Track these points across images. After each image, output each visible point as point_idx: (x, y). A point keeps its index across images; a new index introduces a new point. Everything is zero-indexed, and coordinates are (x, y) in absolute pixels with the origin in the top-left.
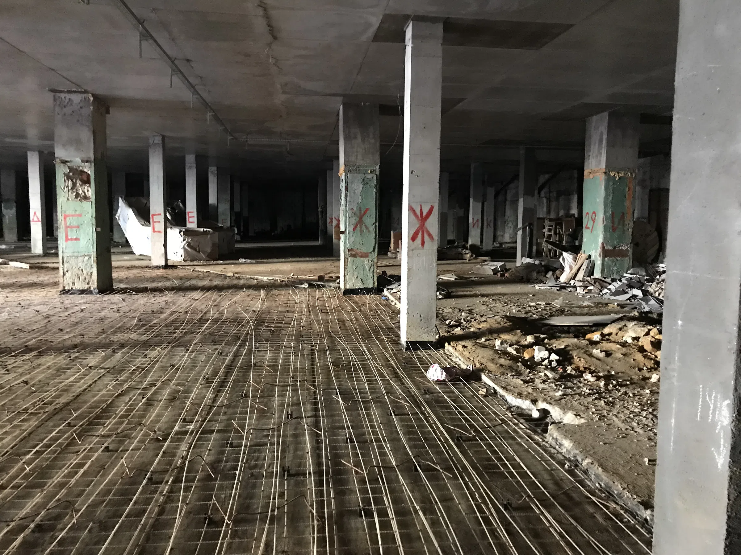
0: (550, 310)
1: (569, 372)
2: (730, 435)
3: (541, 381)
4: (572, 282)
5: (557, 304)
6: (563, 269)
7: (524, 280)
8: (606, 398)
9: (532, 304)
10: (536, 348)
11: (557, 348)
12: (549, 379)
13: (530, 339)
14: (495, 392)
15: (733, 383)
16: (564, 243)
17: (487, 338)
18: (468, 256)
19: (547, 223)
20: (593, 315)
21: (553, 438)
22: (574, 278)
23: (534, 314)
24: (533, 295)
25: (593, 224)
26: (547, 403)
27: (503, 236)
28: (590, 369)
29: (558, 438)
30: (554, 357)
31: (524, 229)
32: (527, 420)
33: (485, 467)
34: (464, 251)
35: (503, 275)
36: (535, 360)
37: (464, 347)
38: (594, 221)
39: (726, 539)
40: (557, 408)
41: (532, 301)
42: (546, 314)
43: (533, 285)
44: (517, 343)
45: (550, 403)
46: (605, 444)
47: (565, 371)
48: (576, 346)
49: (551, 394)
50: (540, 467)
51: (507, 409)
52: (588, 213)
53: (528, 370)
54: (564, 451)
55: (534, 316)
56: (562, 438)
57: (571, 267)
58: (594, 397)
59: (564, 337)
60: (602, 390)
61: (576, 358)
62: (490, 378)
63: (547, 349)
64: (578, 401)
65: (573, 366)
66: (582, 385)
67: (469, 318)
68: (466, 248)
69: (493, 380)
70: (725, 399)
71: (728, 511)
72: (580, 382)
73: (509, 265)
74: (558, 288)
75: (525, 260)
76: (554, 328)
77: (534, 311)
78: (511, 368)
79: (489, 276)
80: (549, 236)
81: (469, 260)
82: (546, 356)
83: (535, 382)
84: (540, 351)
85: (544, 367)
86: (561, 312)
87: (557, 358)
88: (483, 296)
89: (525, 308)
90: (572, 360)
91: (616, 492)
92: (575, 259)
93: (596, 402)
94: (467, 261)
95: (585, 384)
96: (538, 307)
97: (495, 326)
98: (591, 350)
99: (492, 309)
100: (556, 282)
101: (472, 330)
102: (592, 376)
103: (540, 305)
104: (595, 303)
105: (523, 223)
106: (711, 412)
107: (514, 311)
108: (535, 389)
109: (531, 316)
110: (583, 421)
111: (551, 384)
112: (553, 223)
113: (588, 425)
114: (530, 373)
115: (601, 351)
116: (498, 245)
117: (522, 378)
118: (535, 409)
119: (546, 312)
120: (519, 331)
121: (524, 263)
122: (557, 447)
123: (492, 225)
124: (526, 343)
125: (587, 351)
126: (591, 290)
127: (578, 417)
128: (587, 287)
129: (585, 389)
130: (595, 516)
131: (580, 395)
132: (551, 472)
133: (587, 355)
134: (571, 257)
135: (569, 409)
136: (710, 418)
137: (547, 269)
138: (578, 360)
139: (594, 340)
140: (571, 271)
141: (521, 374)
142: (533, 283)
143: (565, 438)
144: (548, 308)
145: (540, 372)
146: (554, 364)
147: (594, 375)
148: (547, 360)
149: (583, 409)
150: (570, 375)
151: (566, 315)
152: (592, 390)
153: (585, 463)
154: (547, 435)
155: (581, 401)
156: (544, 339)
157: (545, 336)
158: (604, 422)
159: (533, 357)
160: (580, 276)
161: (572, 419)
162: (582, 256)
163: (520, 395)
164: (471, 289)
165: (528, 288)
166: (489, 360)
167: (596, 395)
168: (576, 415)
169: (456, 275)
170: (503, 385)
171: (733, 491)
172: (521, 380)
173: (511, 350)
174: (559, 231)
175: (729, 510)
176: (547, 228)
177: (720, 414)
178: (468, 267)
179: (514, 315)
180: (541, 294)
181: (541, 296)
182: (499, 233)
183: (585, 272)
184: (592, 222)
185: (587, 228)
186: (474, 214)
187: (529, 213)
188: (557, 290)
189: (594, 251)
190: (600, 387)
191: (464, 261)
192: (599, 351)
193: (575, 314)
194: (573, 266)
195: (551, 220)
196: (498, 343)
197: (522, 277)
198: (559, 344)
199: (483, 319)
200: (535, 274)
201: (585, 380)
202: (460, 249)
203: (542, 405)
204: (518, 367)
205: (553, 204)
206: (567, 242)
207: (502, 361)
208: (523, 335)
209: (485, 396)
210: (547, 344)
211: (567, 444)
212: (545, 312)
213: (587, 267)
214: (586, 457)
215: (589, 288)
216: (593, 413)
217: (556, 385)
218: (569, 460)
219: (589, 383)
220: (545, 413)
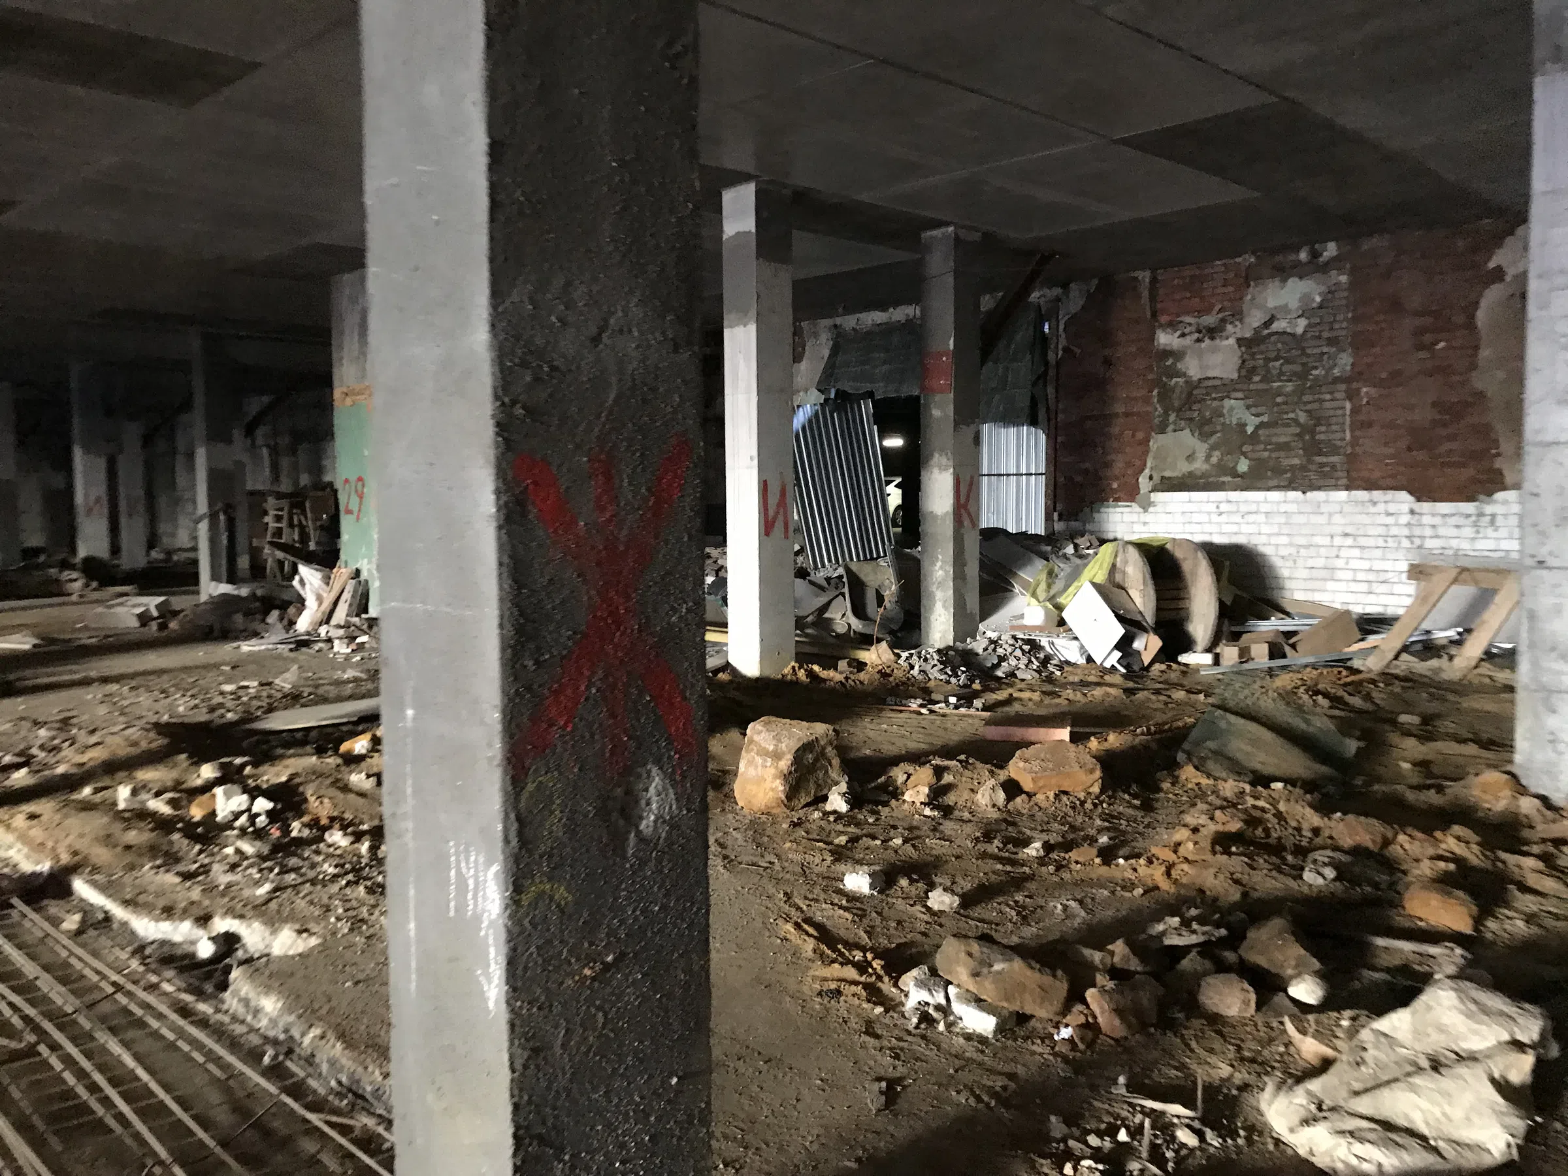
0: (269, 696)
1: (294, 834)
2: (503, 936)
3: (227, 867)
4: (323, 631)
5: (285, 682)
6: (301, 602)
7: (216, 634)
8: (370, 879)
9: (228, 688)
10: (219, 791)
11: (271, 782)
12: (247, 858)
13: (208, 771)
14: (108, 918)
15: (500, 827)
16: (312, 546)
17: (99, 785)
18: (78, 585)
19: (271, 501)
20: (363, 697)
21: (240, 1000)
22: (327, 620)
23: (229, 711)
24: (233, 668)
25: (361, 504)
26: (235, 917)
27: (173, 535)
28: (342, 819)
29: (252, 995)
30: (262, 805)
31: (213, 517)
32: (181, 970)
33: (52, 1119)
34: (67, 575)
35: (163, 627)
36: (218, 819)
37: (32, 817)
38: (361, 497)
39: (515, 1155)
40: (257, 925)
41: (228, 681)
42: (259, 707)
43: (235, 644)
44: (177, 786)
45: (241, 917)
46: (357, 983)
47: (286, 830)
48: (314, 773)
49: (246, 893)
50: (200, 1080)
51: (134, 953)
52: (347, 481)
53: (198, 847)
54: (263, 1023)
55: (230, 715)
56: (259, 994)
57: (320, 599)
58: (344, 882)
59: (290, 757)
60: (364, 861)
61: (312, 799)
62: (94, 884)
63: (245, 790)
64: (308, 898)
65: (306, 819)
66: (320, 858)
67: (56, 742)
68: (73, 567)
69: (103, 889)
70: (489, 864)
71: (512, 1096)
72: (318, 852)
73: (179, 602)
74: (292, 646)
75: (217, 588)
76: (271, 737)
77: (230, 704)
78: (153, 850)
79: (128, 632)
80: (279, 532)
81: (81, 596)
82: (244, 807)
83: (212, 874)
84: (228, 796)
85: (236, 832)
86: (294, 699)
87: (269, 805)
88: (105, 680)
89: (210, 699)
90: (304, 807)
91: (369, 1089)
92: (327, 580)
93: (348, 891)
94: (74, 598)
95: (329, 856)
96: (241, 692)
97: (124, 751)
98: (346, 777)
99: (127, 710)
100: (287, 632)
101: (61, 770)
102: (345, 835)
103: (247, 687)
104: (369, 671)
105: (211, 504)
106: (470, 896)
107: (181, 709)
108: (210, 889)
109: (223, 716)
110: (314, 941)
111: (250, 871)
112: (285, 503)
113: (324, 947)
114: (201, 852)
115: (368, 776)
116: (161, 556)
117: (181, 868)
118: (206, 938)
119: (260, 704)
120: (183, 756)
121: (216, 594)
122: (249, 1018)
123: (141, 508)
124: (199, 782)
125: (337, 780)
126: (363, 643)
127: (305, 935)
128: (355, 638)
129: (326, 866)
130: (319, 1162)
131: (313, 882)
132: (228, 1084)
133: (338, 788)
134: (319, 575)
135: (285, 921)
136: (471, 907)
137: (267, 604)
138: (317, 804)
139: (356, 752)
140: (320, 604)
141: (178, 860)
142: (237, 639)
143: (267, 994)
144: (264, 694)
145: (226, 846)
146: (262, 821)
147: (350, 830)
148: (245, 815)
149: (317, 913)
150: (300, 842)
151: (303, 706)
152: (343, 866)
153: (307, 1040)
154: (227, 995)
155: (313, 896)
156: (243, 766)
157: (246, 759)
158: (361, 933)
159: (213, 814)
160: (340, 615)
161: (289, 942)
162: (341, 573)
163: (168, 912)
164: (74, 667)
165: (225, 651)
166: (97, 839)
167: (350, 877)
168: (300, 932)
169: (37, 636)
170: (128, 897)
171: (520, 1051)
172: (177, 874)
173: (160, 806)
174: (300, 521)
175: (516, 1092)
176: (272, 513)
177: (485, 898)
178: (72, 612)
179: (180, 720)
180: (253, 662)
181: (252, 667)
182: (163, 528)
183: (350, 605)
184: (357, 499)
185: (349, 512)
186: (87, 484)
187: (221, 482)
188: (291, 650)
189: (366, 561)
190: (360, 856)
191: (65, 599)
192: (363, 775)
193: (325, 700)
194: (325, 595)
195: (279, 496)
196: (123, 793)
197: (211, 628)
198: (275, 774)
199: (94, 739)
200: (239, 619)
201: (330, 846)
202: (52, 571)
203: (221, 925)
204: (171, 843)
205: (285, 462)
206: (317, 543)
207: (133, 836)
208: (192, 764)
209: (79, 932)
210: (249, 777)
211: (270, 1005)
212: (255, 703)
213: (353, 596)
214: (311, 1026)
215: (359, 640)
216: (338, 919)
217: (261, 871)
218: (275, 1042)
219: (339, 852)
220: (229, 942)
